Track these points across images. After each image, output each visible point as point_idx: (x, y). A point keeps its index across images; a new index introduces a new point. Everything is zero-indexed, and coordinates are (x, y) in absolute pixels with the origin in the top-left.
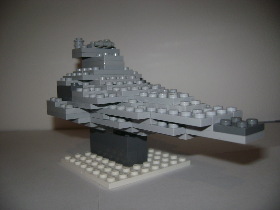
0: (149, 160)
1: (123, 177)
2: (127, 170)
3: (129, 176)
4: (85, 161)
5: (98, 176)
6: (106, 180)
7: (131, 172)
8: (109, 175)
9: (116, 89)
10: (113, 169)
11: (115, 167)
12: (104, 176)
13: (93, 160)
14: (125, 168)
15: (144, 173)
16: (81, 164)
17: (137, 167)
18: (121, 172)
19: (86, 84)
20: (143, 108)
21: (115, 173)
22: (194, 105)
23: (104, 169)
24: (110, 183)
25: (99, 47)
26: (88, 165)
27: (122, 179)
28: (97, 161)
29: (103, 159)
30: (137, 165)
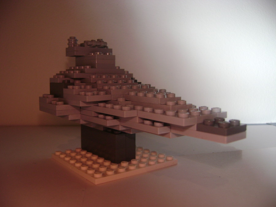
0: (137, 157)
1: (109, 173)
2: (114, 167)
3: (116, 172)
4: (75, 156)
5: (86, 172)
6: (93, 176)
7: (118, 169)
8: (97, 171)
9: (106, 88)
10: (101, 165)
11: (103, 163)
12: (91, 172)
13: (82, 156)
14: (113, 165)
15: (131, 170)
16: (66, 157)
17: (125, 164)
18: (109, 169)
19: (77, 82)
20: (130, 106)
21: (103, 169)
22: (180, 105)
23: (98, 168)
24: (96, 178)
25: (92, 46)
26: (83, 164)
27: (109, 175)
28: (87, 157)
29: (92, 156)
30: (124, 162)
